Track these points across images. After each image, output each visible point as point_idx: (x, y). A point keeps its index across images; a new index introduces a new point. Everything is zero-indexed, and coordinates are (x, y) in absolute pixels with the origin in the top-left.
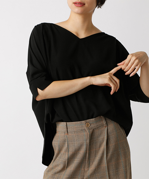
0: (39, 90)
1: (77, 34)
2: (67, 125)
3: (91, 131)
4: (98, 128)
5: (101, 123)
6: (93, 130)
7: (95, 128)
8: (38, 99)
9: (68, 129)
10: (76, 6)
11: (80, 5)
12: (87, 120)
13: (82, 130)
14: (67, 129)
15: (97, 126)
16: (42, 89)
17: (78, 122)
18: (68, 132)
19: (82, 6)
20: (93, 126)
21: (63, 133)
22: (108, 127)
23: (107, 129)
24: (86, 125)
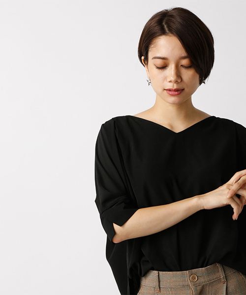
0: (116, 226)
1: (172, 127)
2: (159, 275)
3: (199, 288)
4: (211, 284)
5: (217, 275)
6: (203, 287)
7: (207, 285)
8: (117, 240)
9: (161, 283)
10: (170, 94)
11: (176, 93)
12: (193, 270)
13: (184, 286)
14: (159, 282)
15: (210, 281)
16: (121, 224)
17: (178, 273)
18: (160, 288)
19: (180, 93)
20: (202, 280)
21: (153, 289)
22: (229, 284)
23: (227, 287)
24: (191, 278)
